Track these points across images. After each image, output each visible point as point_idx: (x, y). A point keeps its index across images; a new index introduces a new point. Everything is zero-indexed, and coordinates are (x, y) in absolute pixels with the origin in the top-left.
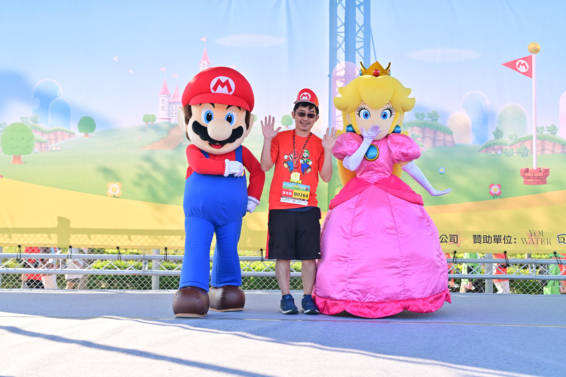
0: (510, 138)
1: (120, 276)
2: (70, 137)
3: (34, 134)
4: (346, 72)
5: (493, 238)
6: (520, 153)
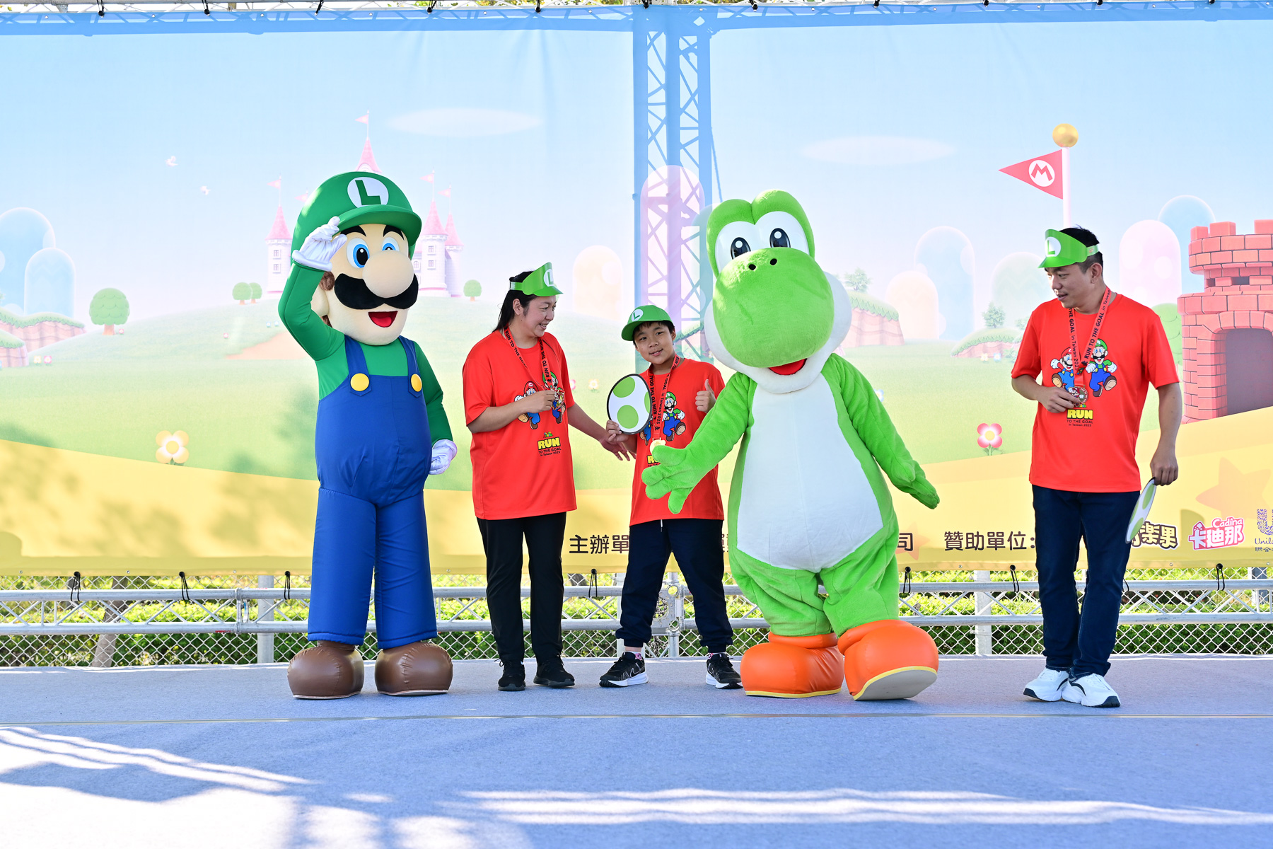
0: (1018, 326)
2: (74, 335)
4: (669, 188)
5: (986, 538)
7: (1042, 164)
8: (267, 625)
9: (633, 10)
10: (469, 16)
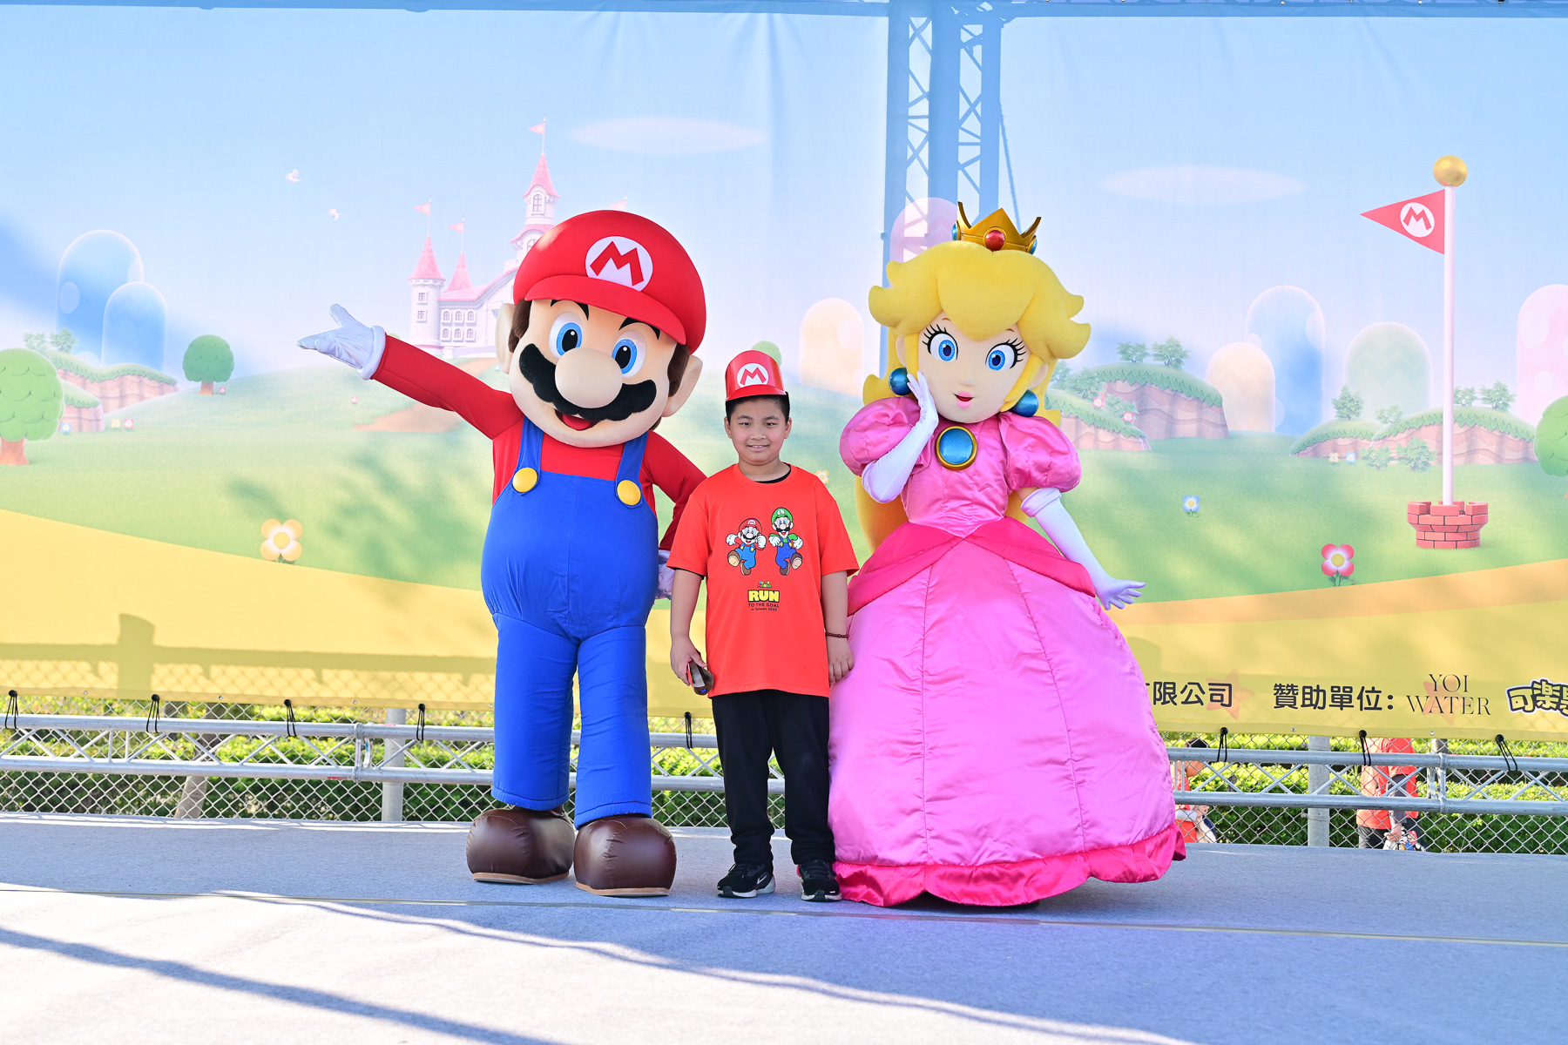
0: (1380, 418)
1: (294, 782)
2: (163, 394)
3: (62, 381)
4: (930, 227)
5: (1329, 695)
6: (1407, 459)
7: (1418, 208)
8: (394, 772)
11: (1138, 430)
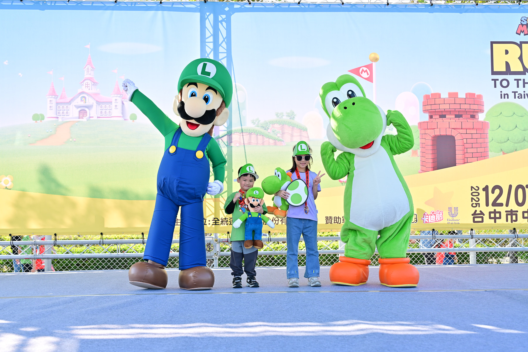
5: (342, 219)
7: (365, 69)
8: (47, 256)
9: (200, 4)
10: (132, 5)
11: (282, 139)
